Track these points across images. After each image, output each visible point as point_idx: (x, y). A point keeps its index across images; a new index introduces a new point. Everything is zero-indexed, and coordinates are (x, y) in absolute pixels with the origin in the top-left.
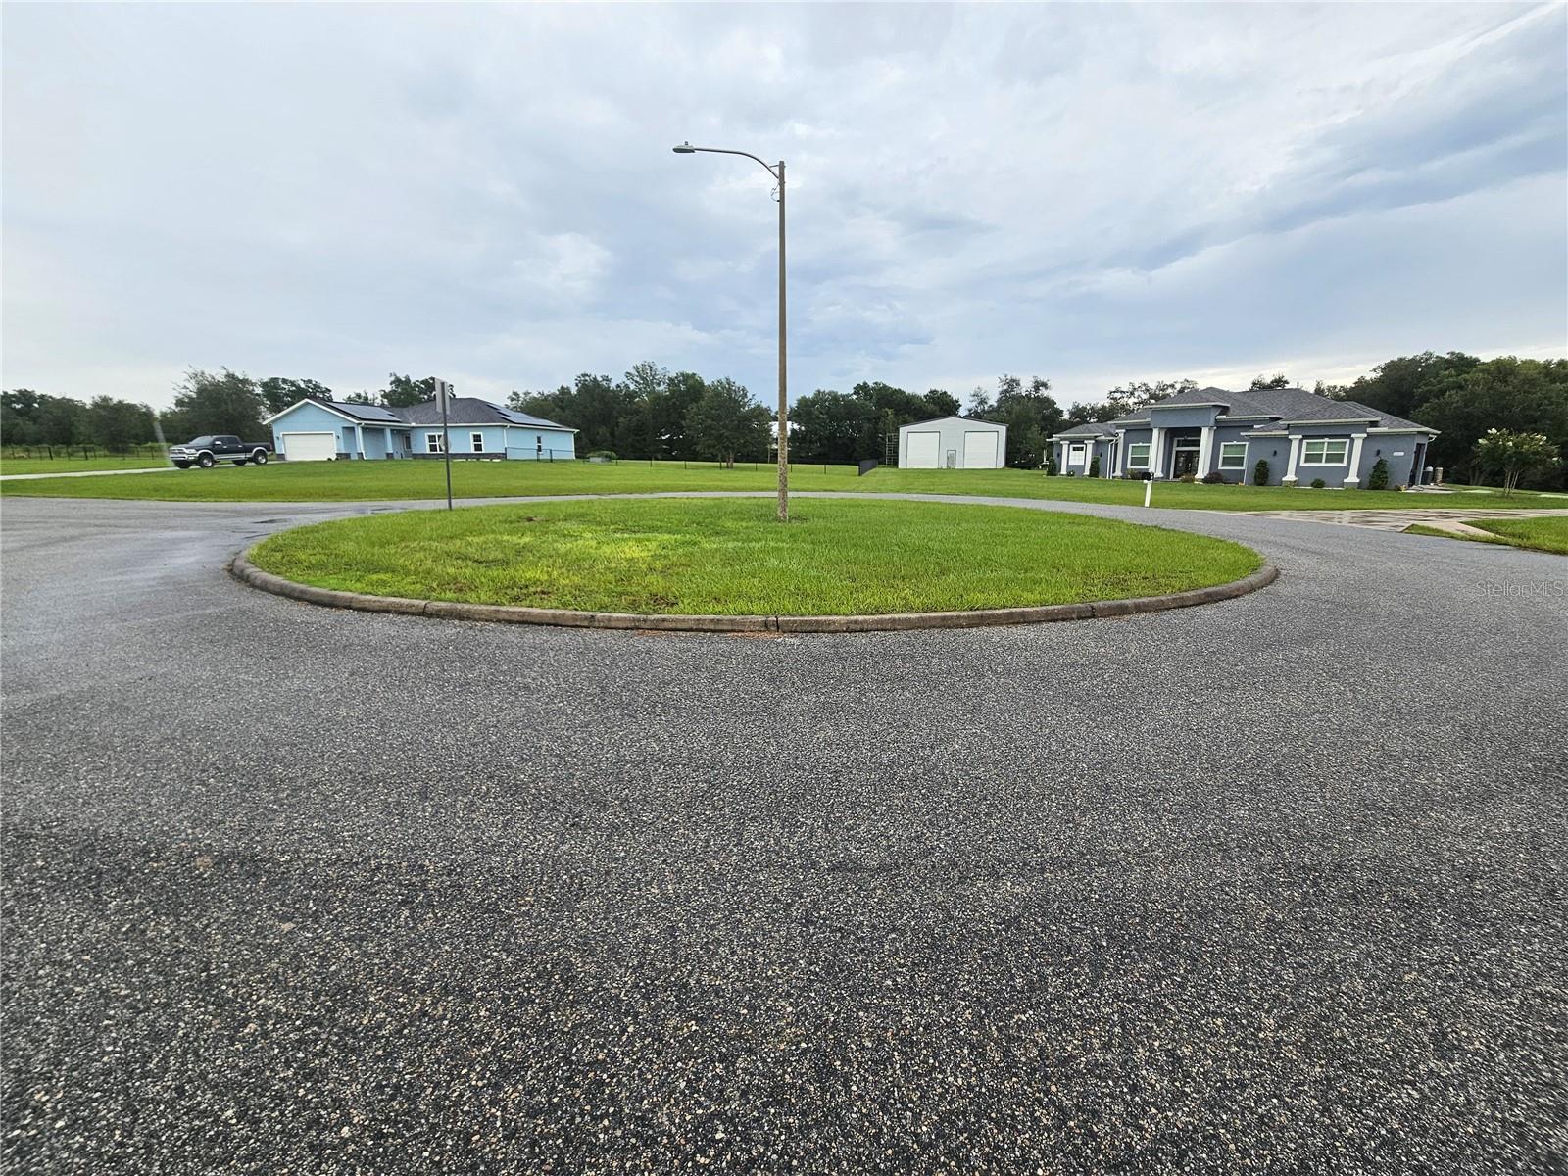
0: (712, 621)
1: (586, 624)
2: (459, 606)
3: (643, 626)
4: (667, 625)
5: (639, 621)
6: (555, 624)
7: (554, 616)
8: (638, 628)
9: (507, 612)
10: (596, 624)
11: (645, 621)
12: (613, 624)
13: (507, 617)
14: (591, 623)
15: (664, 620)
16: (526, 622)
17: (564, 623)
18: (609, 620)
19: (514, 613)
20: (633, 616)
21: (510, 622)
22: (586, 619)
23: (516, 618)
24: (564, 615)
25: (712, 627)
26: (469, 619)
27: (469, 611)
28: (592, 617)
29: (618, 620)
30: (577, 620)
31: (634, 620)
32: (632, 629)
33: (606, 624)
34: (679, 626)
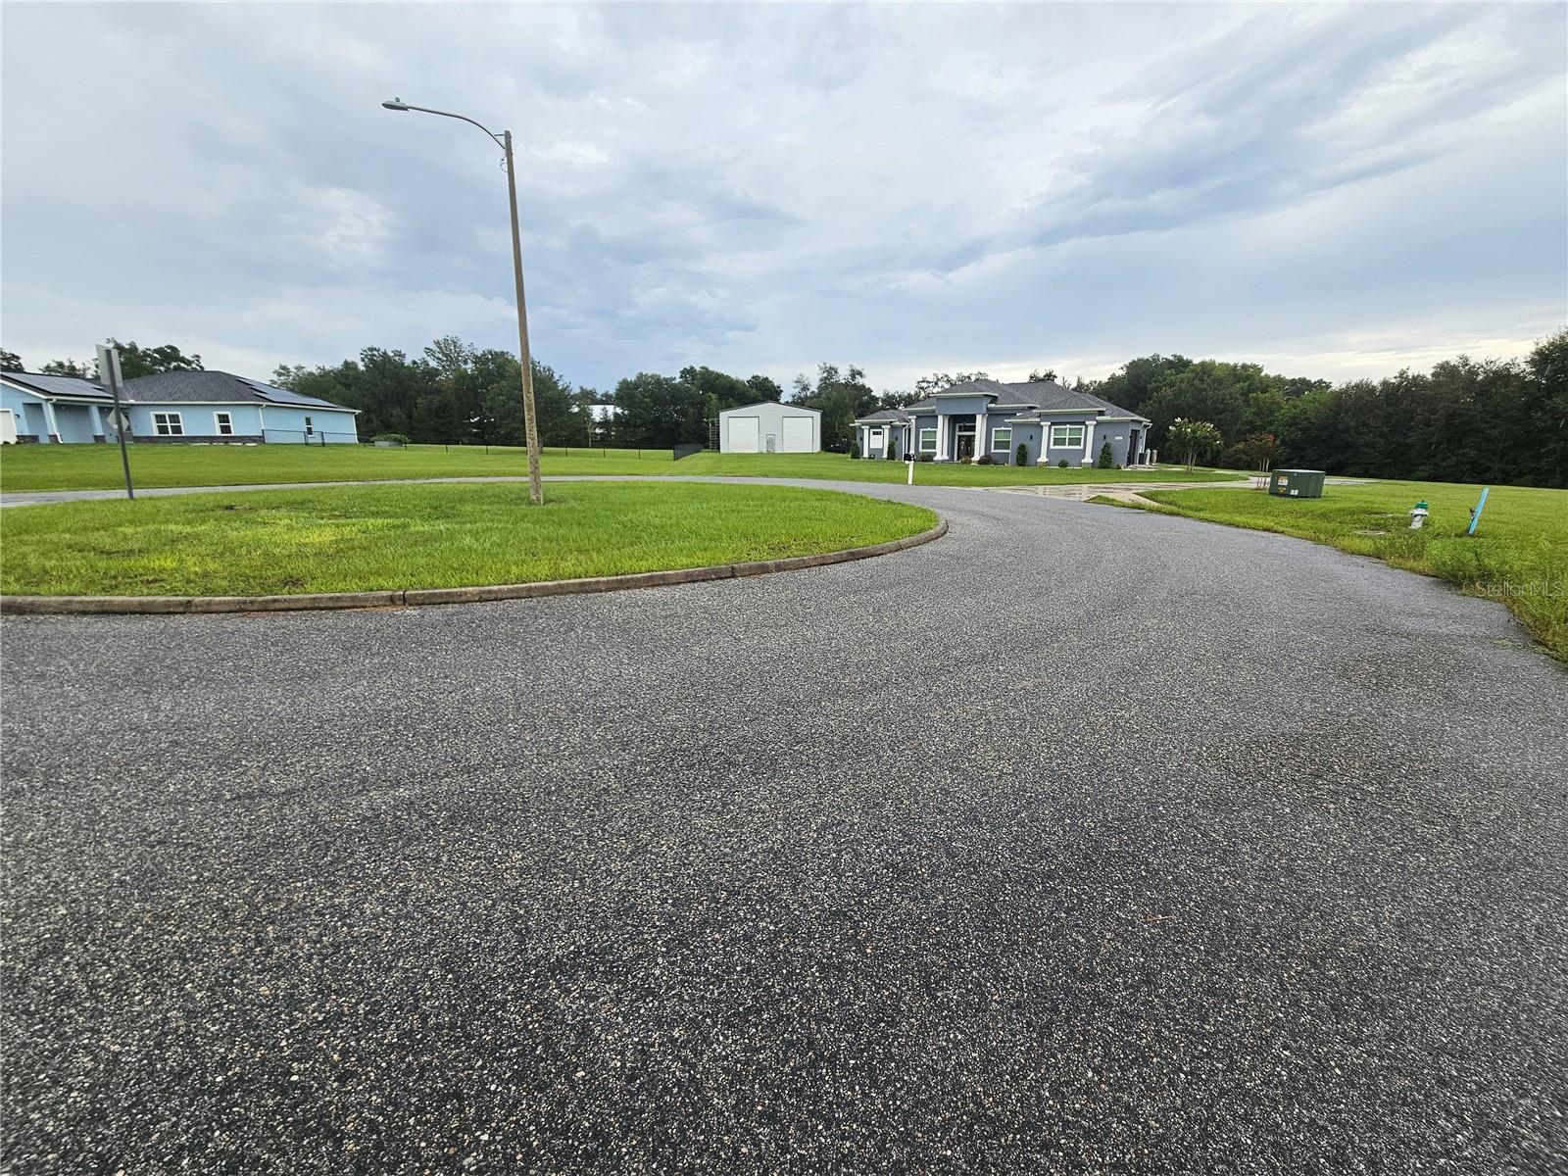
0: (331, 598)
1: (181, 609)
2: (20, 599)
3: (250, 607)
4: (278, 605)
5: (245, 602)
6: (143, 611)
7: (141, 604)
8: (243, 611)
9: (81, 602)
10: (193, 609)
11: (252, 602)
12: (215, 608)
13: (81, 608)
14: (187, 609)
15: (275, 601)
16: (105, 611)
17: (153, 610)
18: (209, 603)
19: (91, 602)
20: (240, 598)
21: (85, 613)
22: (181, 604)
23: (92, 608)
24: (154, 602)
25: (331, 605)
26: (32, 612)
27: (32, 604)
28: (189, 602)
29: (220, 603)
30: (170, 606)
31: (239, 602)
32: (236, 612)
33: (205, 608)
34: (292, 606)
